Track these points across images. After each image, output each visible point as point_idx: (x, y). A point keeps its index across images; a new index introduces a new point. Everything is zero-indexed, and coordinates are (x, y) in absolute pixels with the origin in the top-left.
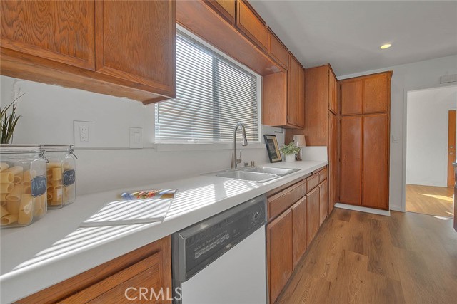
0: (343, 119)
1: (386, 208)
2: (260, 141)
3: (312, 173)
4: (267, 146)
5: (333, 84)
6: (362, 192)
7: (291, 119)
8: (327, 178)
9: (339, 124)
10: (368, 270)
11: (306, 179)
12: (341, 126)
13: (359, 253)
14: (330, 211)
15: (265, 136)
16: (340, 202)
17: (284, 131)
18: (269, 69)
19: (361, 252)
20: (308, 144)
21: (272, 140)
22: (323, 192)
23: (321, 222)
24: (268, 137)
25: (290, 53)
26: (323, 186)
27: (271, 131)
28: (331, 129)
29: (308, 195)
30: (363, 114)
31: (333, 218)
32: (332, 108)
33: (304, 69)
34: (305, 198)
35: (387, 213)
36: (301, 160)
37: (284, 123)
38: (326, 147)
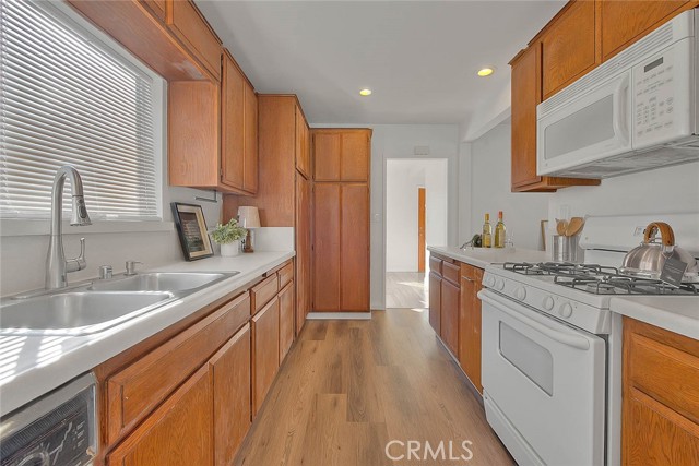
0: (318, 186)
1: (367, 310)
2: (160, 215)
3: (264, 275)
4: (179, 228)
5: (302, 132)
6: (341, 290)
7: (230, 176)
8: (294, 279)
9: (311, 194)
10: (348, 420)
11: (250, 290)
12: (314, 196)
13: (337, 392)
14: (299, 330)
15: (175, 206)
16: (314, 309)
17: (219, 197)
18: (177, 66)
19: (339, 391)
20: (263, 223)
21: (191, 216)
22: (286, 303)
23: (282, 357)
24: (182, 209)
25: (226, 51)
26: (287, 294)
27: (189, 196)
28: (299, 200)
29: (255, 319)
30: (341, 182)
31: (303, 338)
32: (301, 166)
33: (257, 95)
34: (248, 326)
35: (368, 316)
36: (252, 251)
37: (215, 182)
38: (292, 229)
